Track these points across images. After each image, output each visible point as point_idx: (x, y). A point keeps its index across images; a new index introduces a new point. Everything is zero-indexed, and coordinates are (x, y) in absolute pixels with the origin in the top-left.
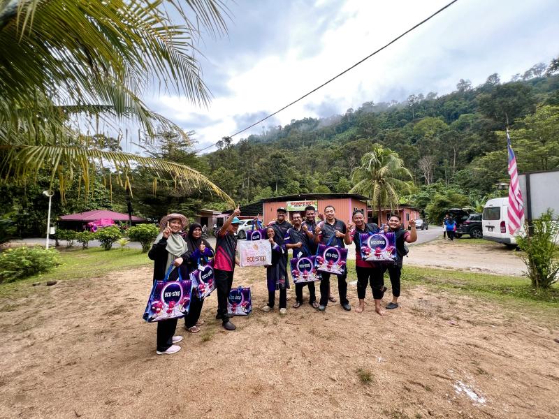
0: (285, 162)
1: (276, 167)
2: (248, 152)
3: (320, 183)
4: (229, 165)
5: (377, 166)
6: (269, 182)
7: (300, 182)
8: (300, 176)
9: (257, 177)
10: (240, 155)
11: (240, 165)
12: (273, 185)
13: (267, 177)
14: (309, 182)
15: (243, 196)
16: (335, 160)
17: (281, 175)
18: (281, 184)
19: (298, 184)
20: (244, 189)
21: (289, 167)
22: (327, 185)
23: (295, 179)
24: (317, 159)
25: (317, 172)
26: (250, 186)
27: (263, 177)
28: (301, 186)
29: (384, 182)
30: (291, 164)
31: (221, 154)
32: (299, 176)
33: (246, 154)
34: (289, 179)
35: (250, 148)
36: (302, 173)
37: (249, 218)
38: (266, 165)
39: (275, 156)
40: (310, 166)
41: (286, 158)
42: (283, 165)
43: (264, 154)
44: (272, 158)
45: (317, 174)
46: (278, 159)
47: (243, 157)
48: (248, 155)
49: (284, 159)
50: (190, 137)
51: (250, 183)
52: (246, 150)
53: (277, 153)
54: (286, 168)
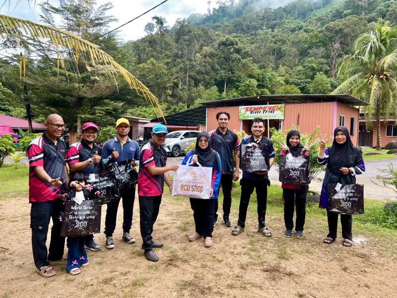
0: (238, 51)
1: (225, 59)
2: (187, 37)
3: (287, 82)
5: (378, 54)
6: (216, 80)
7: (258, 81)
8: (259, 71)
9: (199, 72)
10: (177, 42)
12: (220, 85)
13: (213, 74)
14: (270, 80)
15: (181, 99)
16: (310, 48)
17: (231, 70)
18: (232, 83)
19: (254, 82)
20: (182, 90)
21: (243, 59)
22: (297, 85)
23: (251, 76)
24: (284, 48)
25: (283, 65)
26: (189, 86)
27: (207, 73)
28: (259, 86)
29: (387, 79)
30: (246, 55)
31: (150, 41)
32: (257, 71)
33: (184, 40)
34: (243, 75)
35: (190, 32)
36: (261, 68)
37: (187, 129)
38: (212, 55)
39: (224, 44)
40: (272, 58)
41: (240, 45)
42: (235, 56)
43: (209, 40)
44: (219, 45)
45: (282, 69)
46: (229, 47)
47: (180, 44)
48: (187, 42)
49: (237, 47)
50: (105, 12)
51: (189, 81)
52: (184, 35)
53: (227, 39)
54: (240, 60)
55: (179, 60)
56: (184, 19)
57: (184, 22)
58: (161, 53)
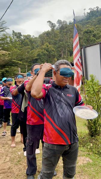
0: (94, 36)
1: (87, 40)
4: (53, 41)
10: (60, 33)
11: (60, 41)
21: (96, 39)
26: (68, 55)
31: (47, 34)
33: (63, 32)
35: (66, 27)
39: (87, 32)
41: (95, 32)
44: (84, 33)
46: (89, 34)
47: (62, 34)
48: (65, 33)
49: (93, 33)
50: (3, 25)
51: (68, 53)
52: (64, 30)
53: (88, 30)
54: (95, 40)
55: (61, 43)
56: (64, 21)
57: (64, 23)
58: (52, 39)
